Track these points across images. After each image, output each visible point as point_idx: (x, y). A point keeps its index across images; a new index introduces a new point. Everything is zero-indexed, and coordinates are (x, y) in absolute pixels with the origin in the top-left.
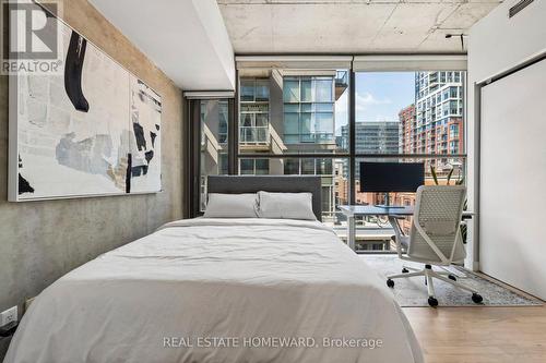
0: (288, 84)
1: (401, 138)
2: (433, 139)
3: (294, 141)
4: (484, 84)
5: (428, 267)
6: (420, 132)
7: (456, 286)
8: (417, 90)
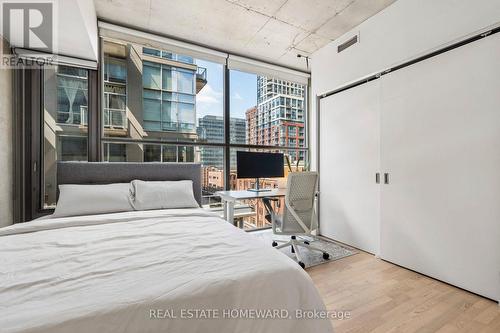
0: (148, 70)
1: (247, 133)
2: (270, 135)
3: (156, 128)
4: (322, 97)
5: (293, 238)
6: (261, 129)
7: (310, 249)
8: (259, 95)
